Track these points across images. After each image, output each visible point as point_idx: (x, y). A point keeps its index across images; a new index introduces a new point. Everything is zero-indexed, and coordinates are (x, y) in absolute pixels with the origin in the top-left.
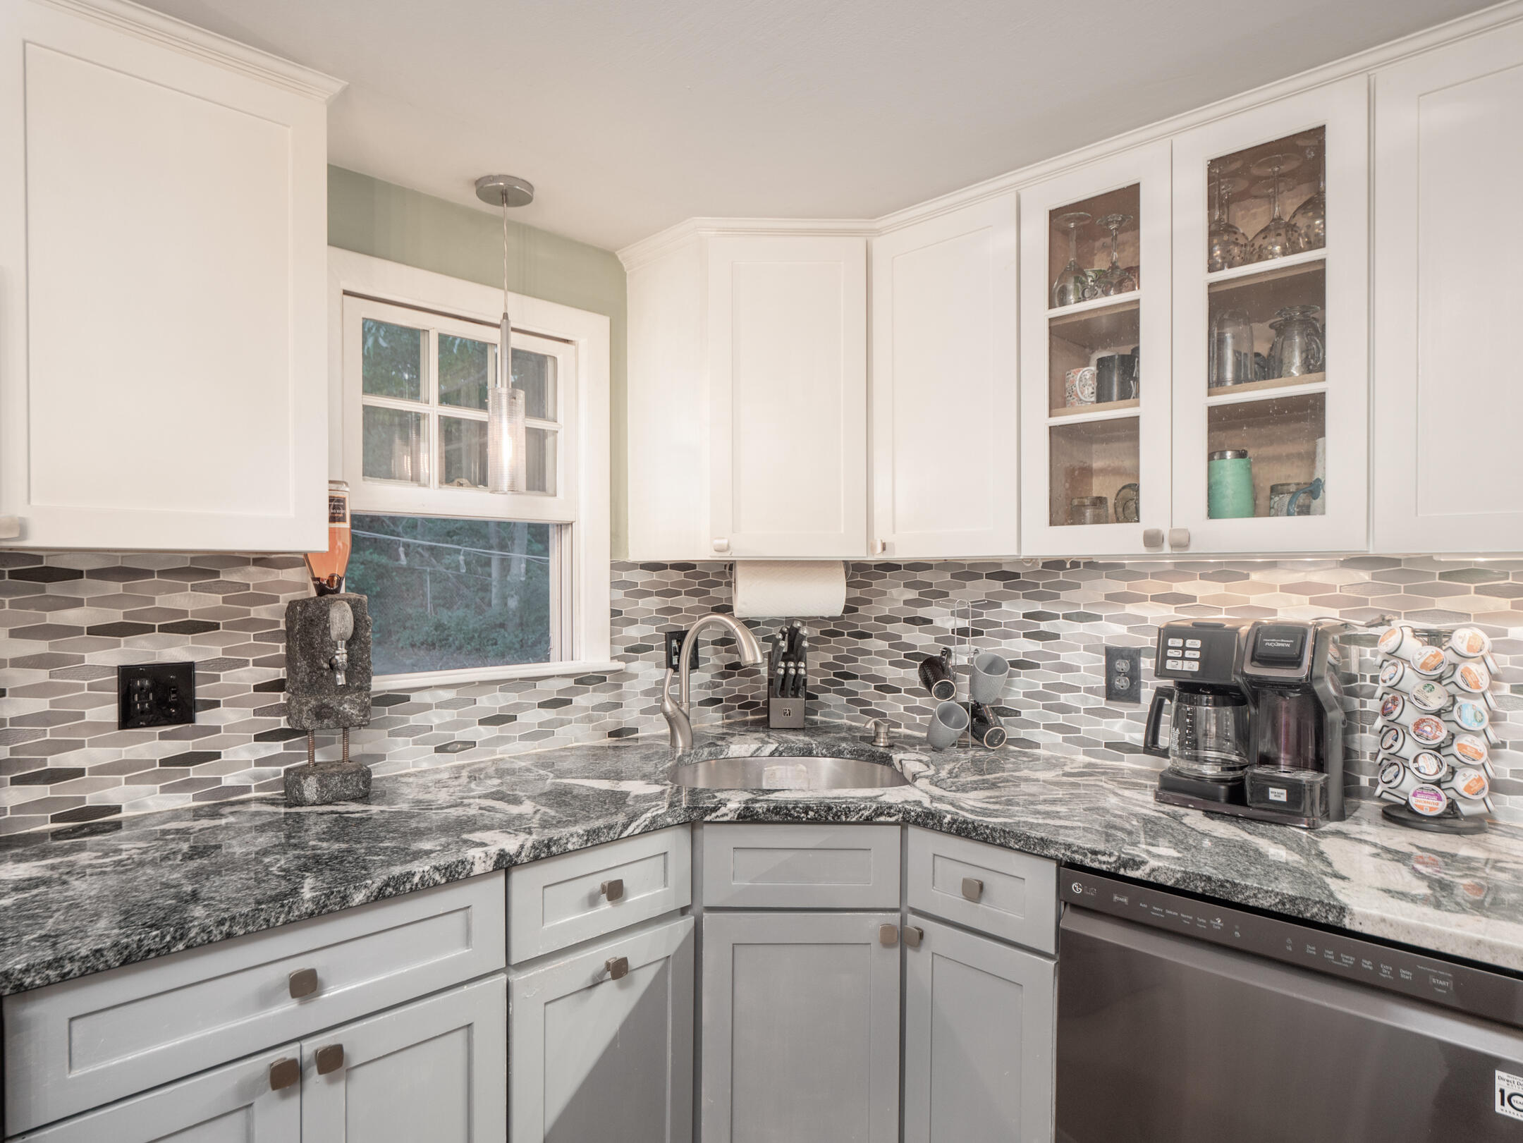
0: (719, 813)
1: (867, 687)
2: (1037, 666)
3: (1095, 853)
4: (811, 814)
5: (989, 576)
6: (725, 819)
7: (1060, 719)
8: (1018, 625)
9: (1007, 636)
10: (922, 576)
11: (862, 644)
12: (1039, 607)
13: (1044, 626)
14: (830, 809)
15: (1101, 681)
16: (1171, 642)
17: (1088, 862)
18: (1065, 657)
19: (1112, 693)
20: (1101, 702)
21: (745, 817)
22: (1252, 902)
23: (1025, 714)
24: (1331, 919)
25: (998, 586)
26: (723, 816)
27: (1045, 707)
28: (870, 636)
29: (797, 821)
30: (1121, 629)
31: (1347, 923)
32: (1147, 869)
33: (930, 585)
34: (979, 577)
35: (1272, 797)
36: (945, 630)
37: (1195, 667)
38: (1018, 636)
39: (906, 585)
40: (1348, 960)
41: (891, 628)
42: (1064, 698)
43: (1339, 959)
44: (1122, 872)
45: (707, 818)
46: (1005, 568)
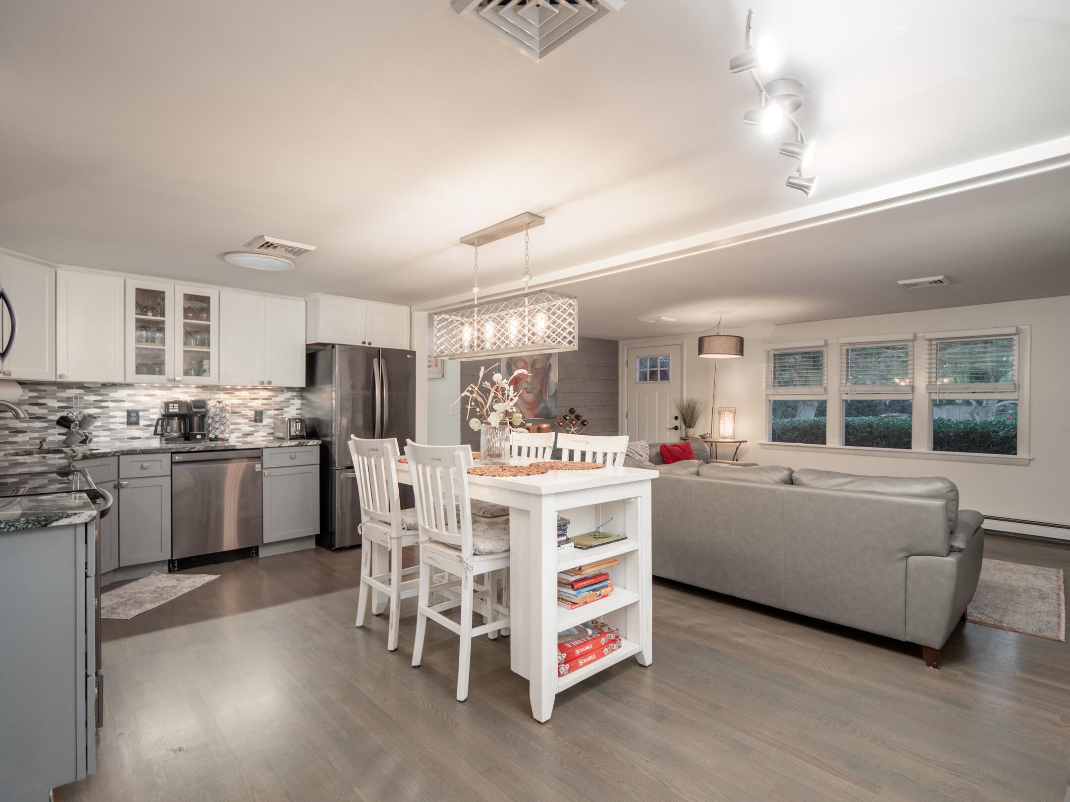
2: (101, 417)
3: (184, 448)
5: (77, 388)
6: (79, 459)
7: (108, 433)
8: (91, 404)
9: (86, 408)
10: (40, 387)
12: (99, 398)
13: (103, 404)
15: (125, 420)
16: (170, 405)
17: (182, 450)
18: (111, 414)
19: (129, 423)
20: (125, 426)
23: (94, 433)
25: (82, 391)
27: (103, 430)
30: (133, 404)
32: (197, 448)
33: (45, 391)
34: (72, 388)
35: (197, 437)
36: (55, 407)
37: (177, 410)
38: (91, 408)
42: (111, 426)
44: (191, 450)
46: (85, 385)
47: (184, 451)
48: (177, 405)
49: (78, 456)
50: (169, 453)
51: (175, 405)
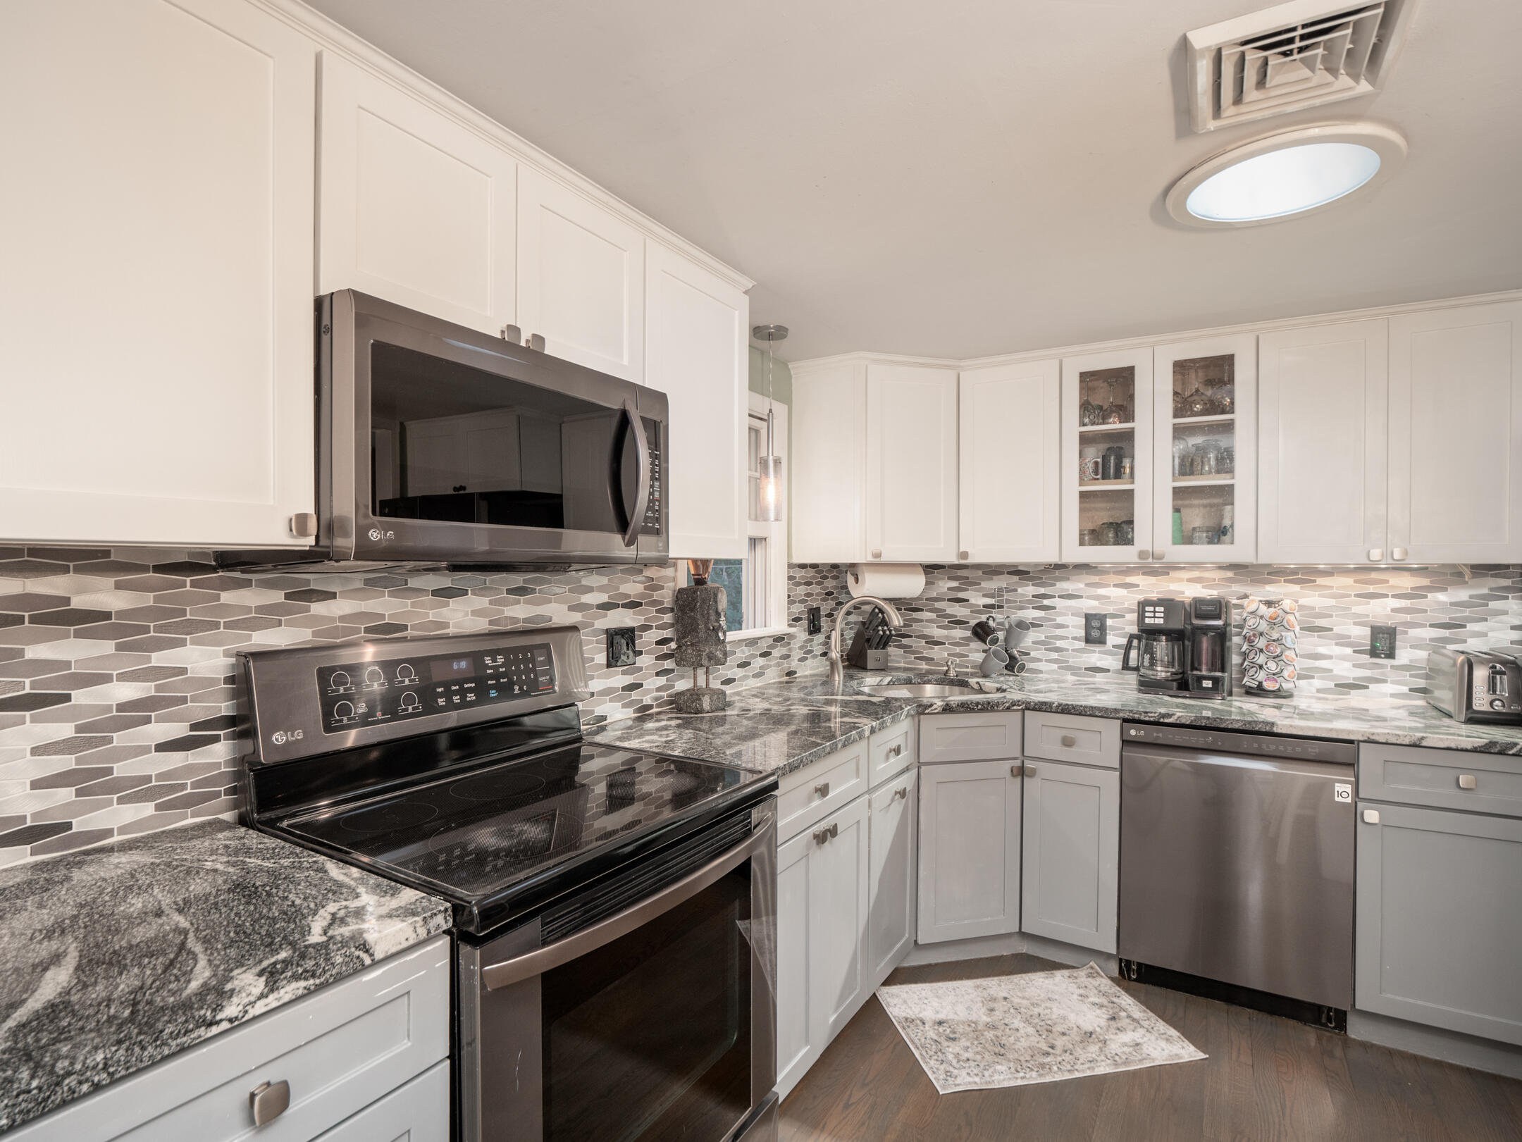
0: (933, 708)
1: (920, 642)
2: (1042, 626)
3: (1146, 713)
4: (980, 706)
5: (1009, 573)
6: (936, 711)
7: (1055, 655)
8: (1029, 602)
9: (1021, 608)
10: (960, 573)
11: (916, 615)
12: (1042, 590)
13: (1046, 602)
14: (989, 703)
15: (1082, 633)
16: (1147, 609)
17: (1142, 718)
18: (1059, 620)
19: (1088, 640)
20: (1082, 644)
21: (946, 710)
22: (1230, 727)
23: (1033, 654)
24: (1268, 729)
25: (1016, 578)
26: (935, 709)
27: (1046, 649)
28: (922, 610)
29: (972, 710)
30: (1095, 603)
31: (1275, 730)
32: (1175, 717)
33: (968, 578)
34: (1002, 573)
35: (1204, 685)
36: (979, 606)
37: (1161, 621)
38: (1028, 608)
39: (949, 578)
40: (1272, 747)
41: (938, 605)
42: (1059, 644)
43: (1268, 747)
44: (1162, 720)
45: (927, 711)
46: (1020, 568)
47: (1147, 719)
48: (1162, 609)
49: (935, 706)
50: (1118, 718)
51: (1157, 609)
